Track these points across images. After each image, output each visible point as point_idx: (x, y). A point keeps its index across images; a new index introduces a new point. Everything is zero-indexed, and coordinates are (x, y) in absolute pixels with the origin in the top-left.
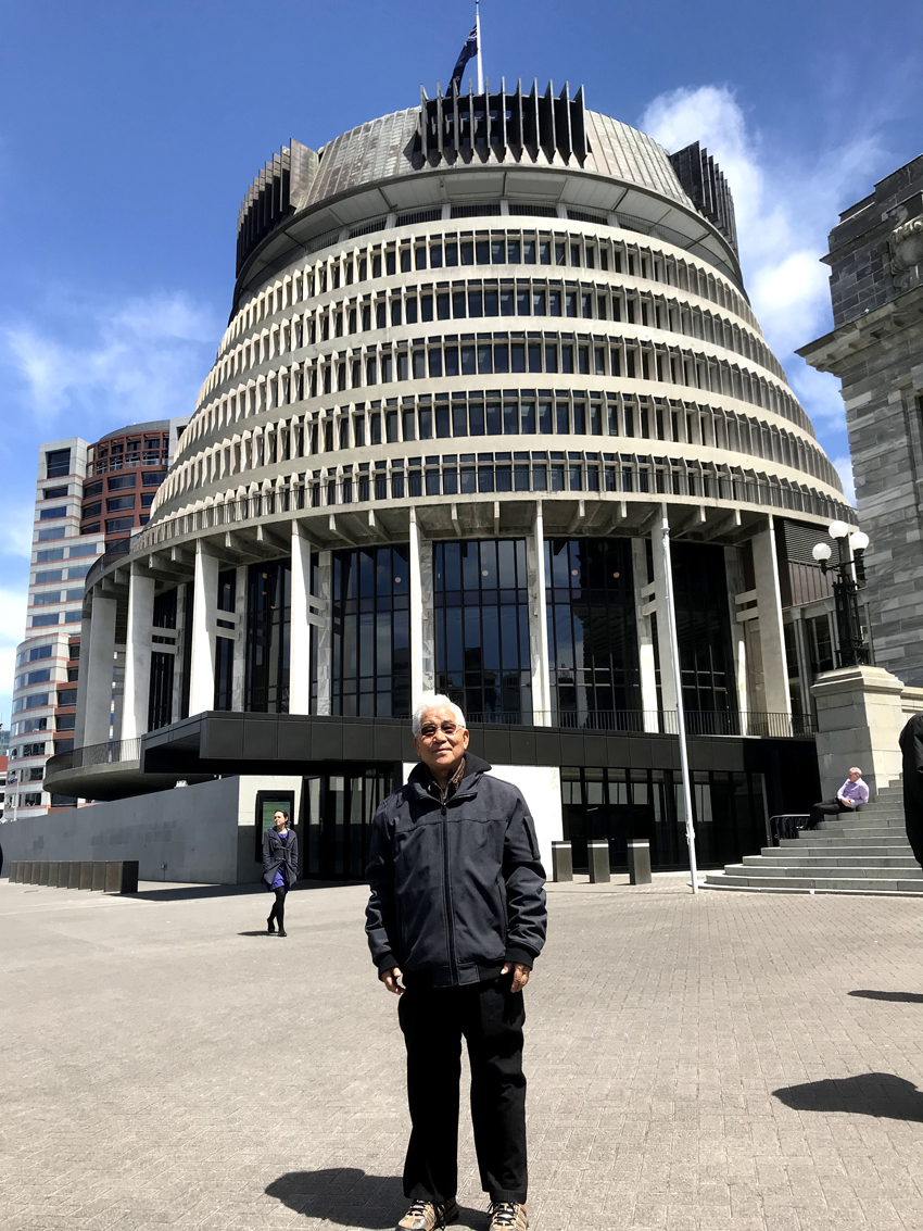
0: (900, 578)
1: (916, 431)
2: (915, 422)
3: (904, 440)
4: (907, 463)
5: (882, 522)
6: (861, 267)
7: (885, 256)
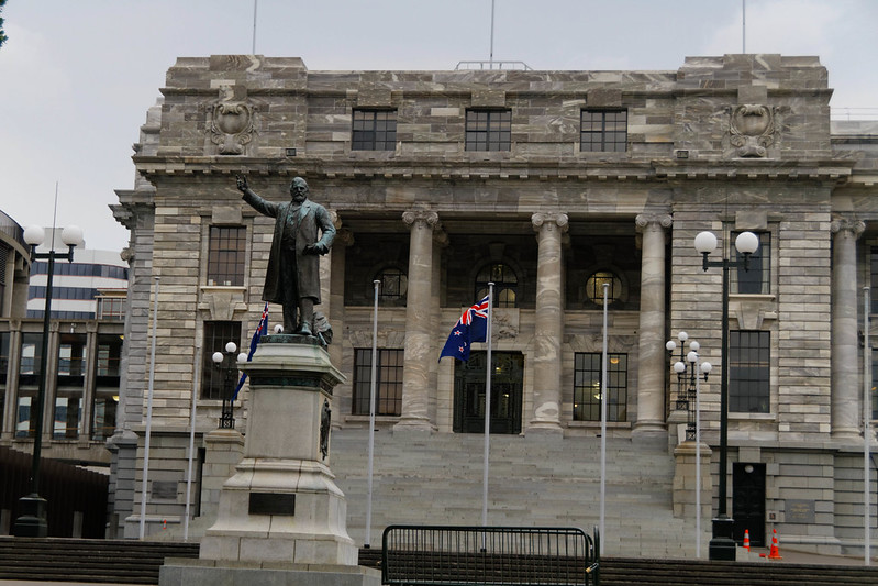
0: (174, 351)
1: (205, 252)
2: (205, 245)
3: (197, 254)
4: (195, 271)
5: (168, 307)
6: (189, 111)
7: (209, 115)
